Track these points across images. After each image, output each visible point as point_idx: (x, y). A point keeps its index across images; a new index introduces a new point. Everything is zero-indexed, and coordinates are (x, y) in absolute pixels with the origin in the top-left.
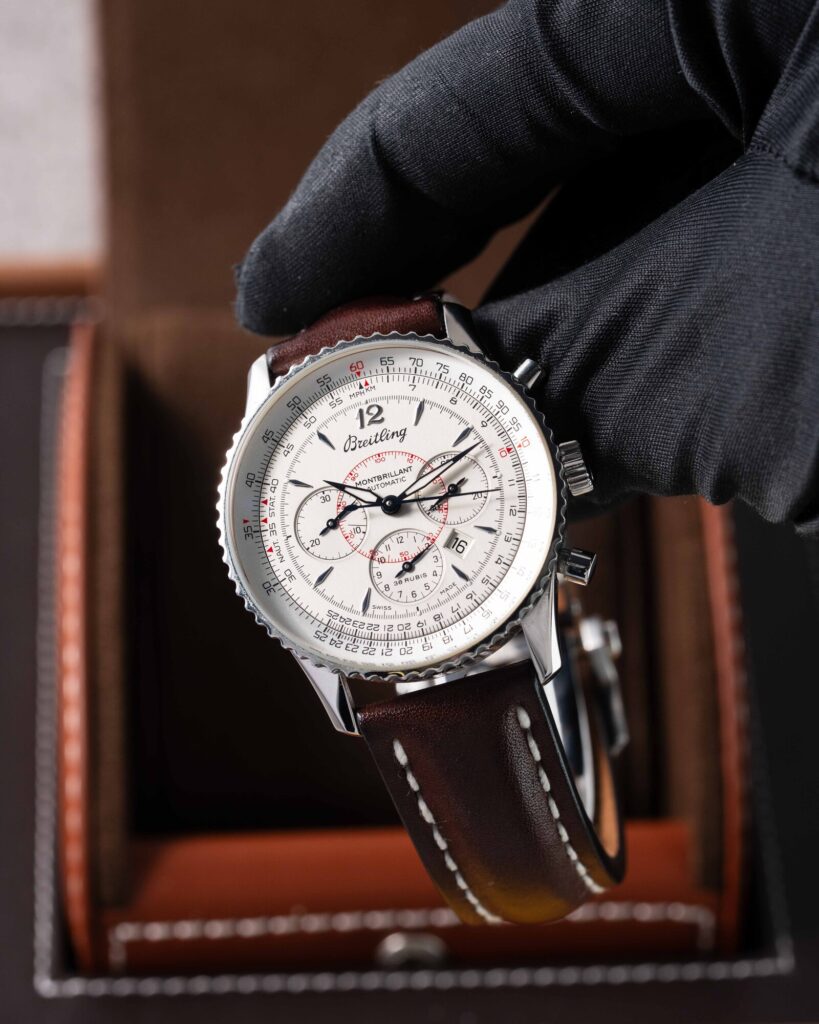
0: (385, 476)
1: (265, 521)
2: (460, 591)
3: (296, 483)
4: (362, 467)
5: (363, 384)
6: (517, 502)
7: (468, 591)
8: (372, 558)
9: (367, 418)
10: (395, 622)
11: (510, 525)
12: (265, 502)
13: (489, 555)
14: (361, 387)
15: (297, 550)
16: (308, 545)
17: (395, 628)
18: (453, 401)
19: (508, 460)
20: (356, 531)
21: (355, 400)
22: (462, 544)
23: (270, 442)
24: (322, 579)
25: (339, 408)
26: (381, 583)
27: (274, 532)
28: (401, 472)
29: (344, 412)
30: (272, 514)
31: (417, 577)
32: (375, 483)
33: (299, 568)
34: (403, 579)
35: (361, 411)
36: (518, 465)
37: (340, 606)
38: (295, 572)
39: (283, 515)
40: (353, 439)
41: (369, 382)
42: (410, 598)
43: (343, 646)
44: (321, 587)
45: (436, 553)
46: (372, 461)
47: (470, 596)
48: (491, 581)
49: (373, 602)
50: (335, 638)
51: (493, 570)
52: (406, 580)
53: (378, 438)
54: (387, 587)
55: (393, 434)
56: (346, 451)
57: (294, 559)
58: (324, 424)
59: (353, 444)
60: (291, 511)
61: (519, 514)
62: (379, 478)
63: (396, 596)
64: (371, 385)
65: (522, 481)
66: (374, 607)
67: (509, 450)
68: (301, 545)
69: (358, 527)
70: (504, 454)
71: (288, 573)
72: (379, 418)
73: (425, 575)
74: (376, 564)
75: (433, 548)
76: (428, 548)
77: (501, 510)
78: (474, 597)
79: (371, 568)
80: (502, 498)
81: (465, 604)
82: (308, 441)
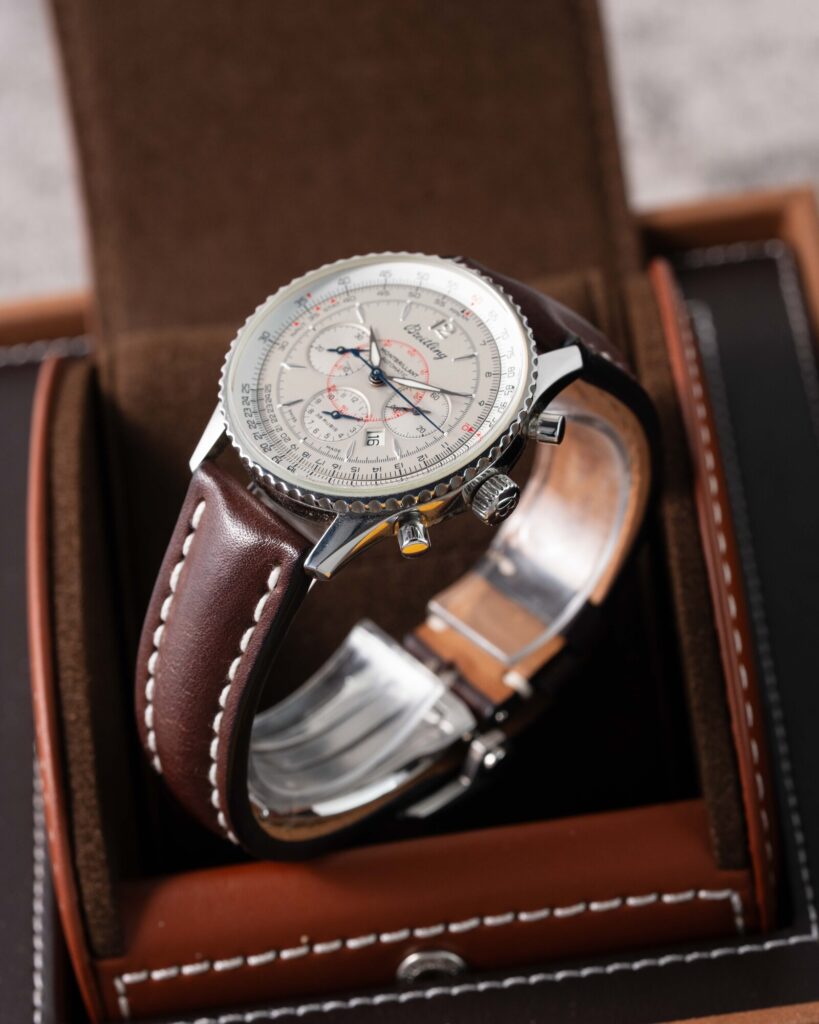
0: (400, 363)
1: (318, 309)
2: (336, 457)
4: (398, 345)
6: (431, 456)
7: (340, 463)
8: (329, 390)
9: (441, 328)
10: (286, 430)
11: (410, 462)
12: (334, 302)
13: (377, 461)
14: (463, 312)
15: (306, 341)
16: (315, 345)
17: (281, 432)
18: (488, 374)
19: (462, 434)
20: (344, 369)
22: (376, 442)
25: (437, 307)
26: (313, 405)
27: (312, 318)
28: (410, 371)
29: (436, 311)
30: (326, 310)
32: (390, 358)
34: (325, 417)
36: (463, 442)
37: (278, 389)
39: (330, 317)
40: (417, 328)
41: (471, 314)
42: (311, 431)
43: (246, 406)
44: (286, 369)
45: (358, 428)
46: (408, 349)
47: (336, 466)
48: (357, 473)
49: (293, 408)
50: (250, 398)
51: (366, 470)
52: (325, 420)
54: (311, 411)
55: (438, 351)
56: (405, 329)
57: (299, 341)
62: (397, 360)
63: (307, 420)
64: (468, 317)
66: (290, 411)
67: (471, 429)
68: (313, 341)
69: (349, 368)
70: (466, 428)
73: (336, 430)
74: (326, 394)
75: (361, 423)
76: (359, 420)
77: (419, 450)
78: (337, 470)
79: (321, 393)
80: (428, 445)
81: (328, 466)
82: (398, 302)
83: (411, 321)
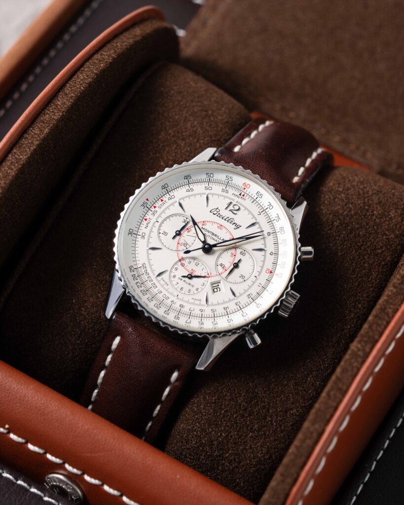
0: (216, 235)
1: (155, 207)
2: (200, 305)
3: (180, 205)
4: (210, 224)
5: (242, 194)
6: (254, 294)
7: (203, 308)
8: (180, 260)
9: (231, 207)
10: (164, 292)
11: (243, 300)
12: (162, 200)
13: (224, 302)
14: (240, 195)
15: (155, 230)
16: (161, 231)
17: (162, 294)
18: (269, 234)
19: (267, 276)
20: (184, 245)
21: (233, 197)
22: (218, 289)
23: (186, 180)
24: (153, 249)
25: (224, 194)
26: (174, 272)
27: (154, 214)
29: (225, 197)
30: (160, 207)
31: (189, 284)
32: (209, 234)
33: (149, 237)
34: (184, 279)
35: (231, 203)
36: (268, 281)
37: (151, 266)
38: (146, 237)
39: (163, 212)
40: (218, 210)
41: (245, 195)
42: (179, 289)
43: (136, 281)
44: (150, 251)
45: (206, 283)
46: (217, 225)
47: (202, 311)
48: (215, 313)
49: (163, 276)
50: (136, 276)
51: (220, 310)
52: (184, 281)
53: (228, 219)
54: (174, 276)
55: (234, 223)
56: (211, 212)
57: (151, 231)
58: (213, 194)
59: (216, 212)
60: (168, 213)
61: (250, 299)
62: (213, 234)
63: (174, 283)
64: (244, 197)
65: (264, 288)
66: (162, 279)
67: (271, 272)
68: (159, 229)
69: (187, 244)
70: (268, 272)
71: (144, 234)
72: (235, 212)
73: (193, 286)
74: (179, 263)
75: (206, 279)
76: (204, 277)
77: (246, 291)
78: (203, 312)
79: (176, 263)
80: (250, 287)
81: (197, 312)
82: (201, 194)
83: (212, 205)
